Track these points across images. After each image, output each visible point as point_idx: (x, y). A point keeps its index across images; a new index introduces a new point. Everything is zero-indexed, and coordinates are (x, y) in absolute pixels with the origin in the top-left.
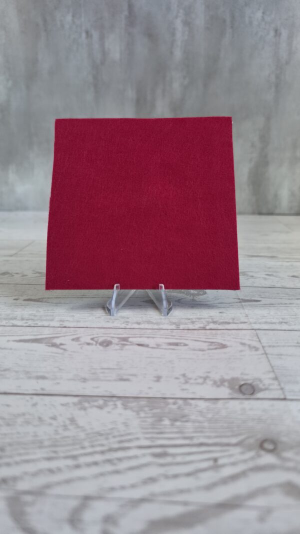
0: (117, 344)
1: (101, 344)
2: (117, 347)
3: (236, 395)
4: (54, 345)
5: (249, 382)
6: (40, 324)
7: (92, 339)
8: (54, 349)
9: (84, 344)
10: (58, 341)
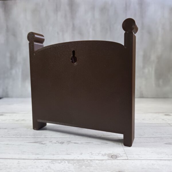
0: (66, 143)
1: (60, 143)
2: (66, 144)
3: (110, 159)
4: (42, 144)
5: (115, 155)
6: (37, 137)
7: (57, 141)
8: (42, 145)
9: (54, 143)
10: (44, 142)
